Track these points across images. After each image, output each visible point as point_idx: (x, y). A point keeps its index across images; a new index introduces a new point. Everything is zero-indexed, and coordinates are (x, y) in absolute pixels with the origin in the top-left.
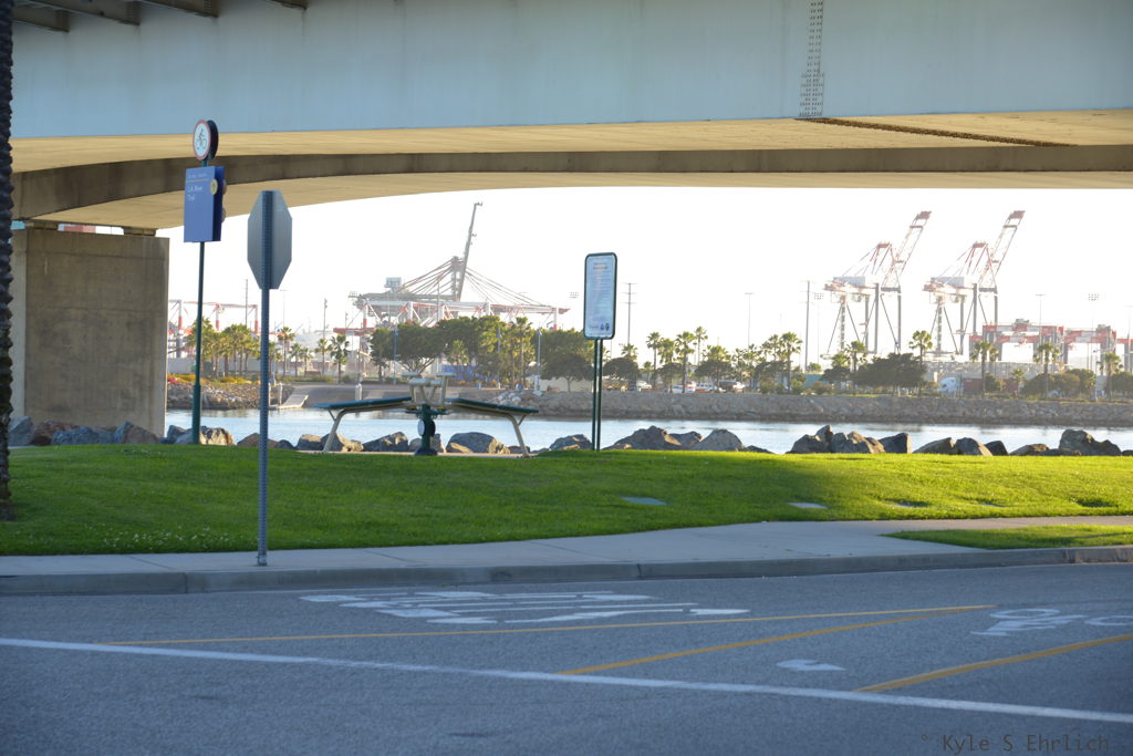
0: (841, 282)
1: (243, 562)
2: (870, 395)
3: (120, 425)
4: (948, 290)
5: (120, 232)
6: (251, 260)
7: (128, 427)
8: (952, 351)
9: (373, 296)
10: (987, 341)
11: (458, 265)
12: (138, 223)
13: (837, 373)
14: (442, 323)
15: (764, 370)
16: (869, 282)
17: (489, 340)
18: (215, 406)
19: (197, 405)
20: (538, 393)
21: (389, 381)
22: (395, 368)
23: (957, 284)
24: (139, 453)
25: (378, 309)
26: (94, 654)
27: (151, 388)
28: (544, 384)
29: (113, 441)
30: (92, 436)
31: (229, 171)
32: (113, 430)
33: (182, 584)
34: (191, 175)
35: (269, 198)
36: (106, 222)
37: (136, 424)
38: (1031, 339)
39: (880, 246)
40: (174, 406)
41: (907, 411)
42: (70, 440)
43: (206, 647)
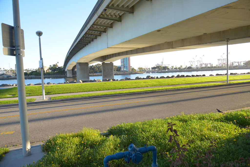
0: (190, 61)
2: (188, 70)
16: (192, 61)
23: (199, 61)
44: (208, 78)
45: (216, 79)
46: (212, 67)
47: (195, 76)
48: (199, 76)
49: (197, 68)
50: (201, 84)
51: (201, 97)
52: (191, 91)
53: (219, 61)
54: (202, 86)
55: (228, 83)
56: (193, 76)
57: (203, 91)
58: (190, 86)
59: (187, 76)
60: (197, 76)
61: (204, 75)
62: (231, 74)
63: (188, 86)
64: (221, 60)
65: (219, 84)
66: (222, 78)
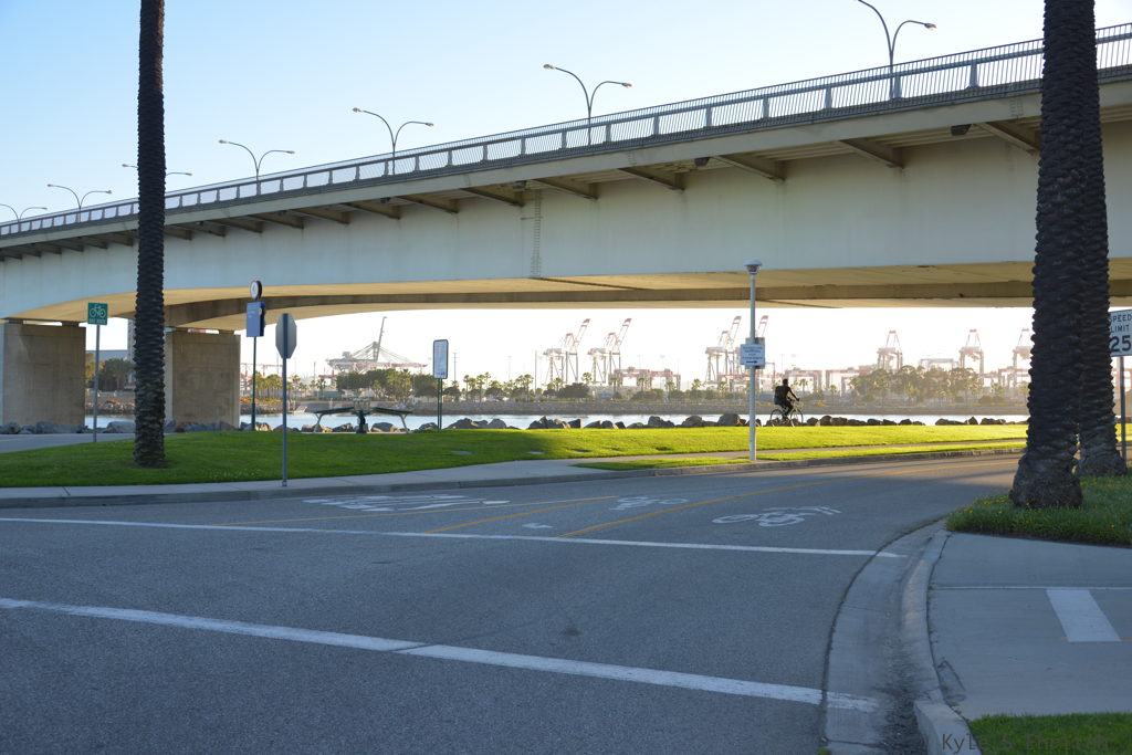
0: (551, 351)
1: (276, 485)
3: (218, 422)
4: (598, 354)
5: (217, 332)
6: (278, 345)
7: (221, 423)
8: (600, 381)
9: (337, 360)
10: (616, 377)
11: (376, 346)
12: (226, 328)
13: (550, 391)
14: (369, 372)
15: (516, 392)
17: (391, 379)
18: (263, 412)
19: (254, 412)
20: (414, 403)
21: (345, 399)
22: (347, 393)
23: (602, 351)
24: (226, 436)
25: (339, 366)
26: (206, 530)
27: (233, 404)
28: (417, 399)
29: (214, 430)
30: (204, 428)
31: (267, 303)
32: (214, 425)
33: (247, 496)
34: (249, 306)
35: (285, 317)
36: (211, 328)
37: (225, 421)
38: (636, 376)
39: (568, 334)
40: (244, 413)
41: (581, 409)
42: (193, 430)
43: (258, 525)
53: (714, 361)
64: (724, 355)
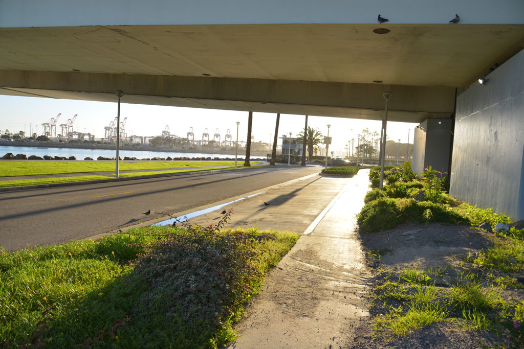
0: (45, 124)
2: (38, 142)
16: (50, 124)
23: (66, 125)
39: (52, 118)
44: (80, 165)
45: (96, 167)
46: (93, 142)
47: (52, 159)
48: (62, 159)
49: (60, 141)
50: (64, 178)
51: (58, 206)
52: (37, 194)
54: (64, 182)
55: (117, 177)
56: (47, 158)
57: (65, 194)
58: (37, 181)
59: (33, 158)
60: (57, 158)
61: (72, 158)
62: (126, 159)
63: (33, 181)
65: (101, 178)
66: (108, 165)
